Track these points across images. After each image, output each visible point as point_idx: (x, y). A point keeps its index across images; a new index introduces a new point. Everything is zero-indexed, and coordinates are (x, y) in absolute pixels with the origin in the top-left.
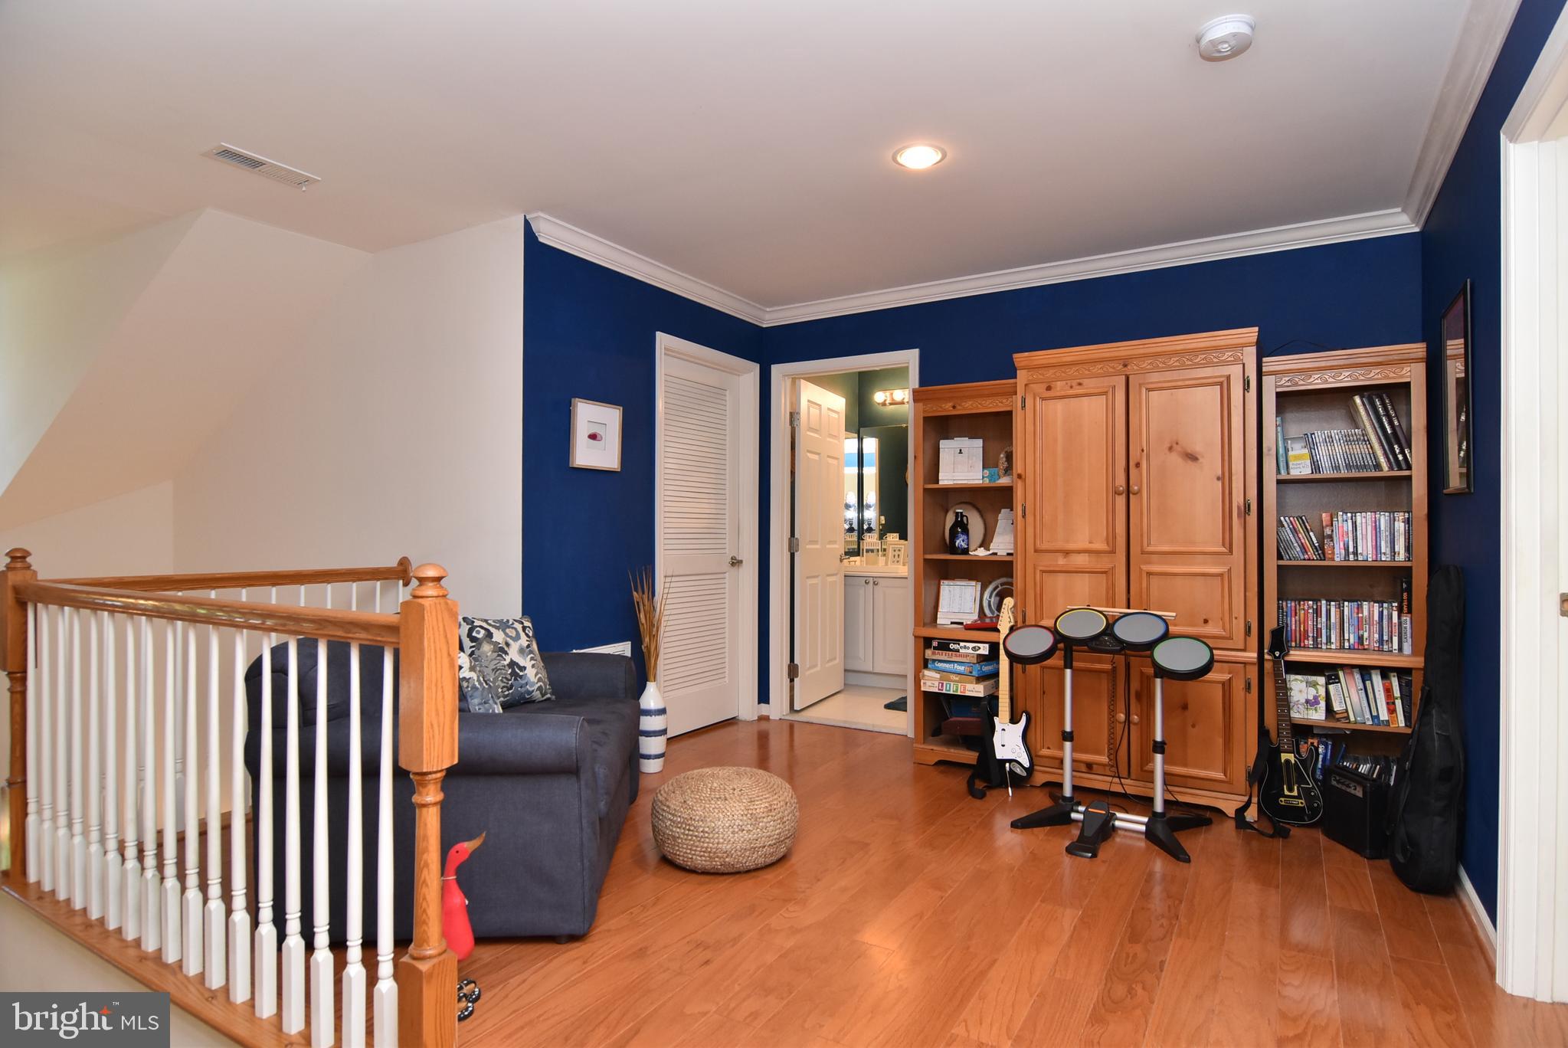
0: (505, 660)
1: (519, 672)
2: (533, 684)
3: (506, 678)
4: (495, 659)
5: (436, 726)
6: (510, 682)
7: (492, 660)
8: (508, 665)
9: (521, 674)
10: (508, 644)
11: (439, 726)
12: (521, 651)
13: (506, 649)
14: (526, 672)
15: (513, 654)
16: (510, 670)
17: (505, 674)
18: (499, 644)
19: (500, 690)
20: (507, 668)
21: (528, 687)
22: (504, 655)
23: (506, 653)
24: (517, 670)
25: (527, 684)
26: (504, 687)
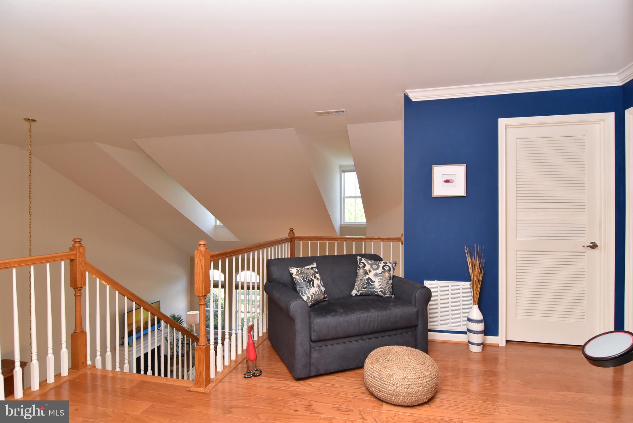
0: (366, 277)
1: (371, 282)
2: (378, 289)
3: (364, 284)
4: (362, 276)
5: (198, 284)
6: (365, 286)
7: (361, 276)
8: (366, 279)
9: (372, 283)
10: (370, 271)
11: (199, 284)
12: (376, 275)
13: (368, 273)
14: (374, 283)
15: (371, 275)
16: (367, 281)
17: (364, 282)
18: (366, 270)
19: (360, 288)
20: (366, 280)
21: (374, 289)
22: (366, 275)
23: (368, 274)
24: (370, 282)
25: (374, 288)
26: (362, 287)
